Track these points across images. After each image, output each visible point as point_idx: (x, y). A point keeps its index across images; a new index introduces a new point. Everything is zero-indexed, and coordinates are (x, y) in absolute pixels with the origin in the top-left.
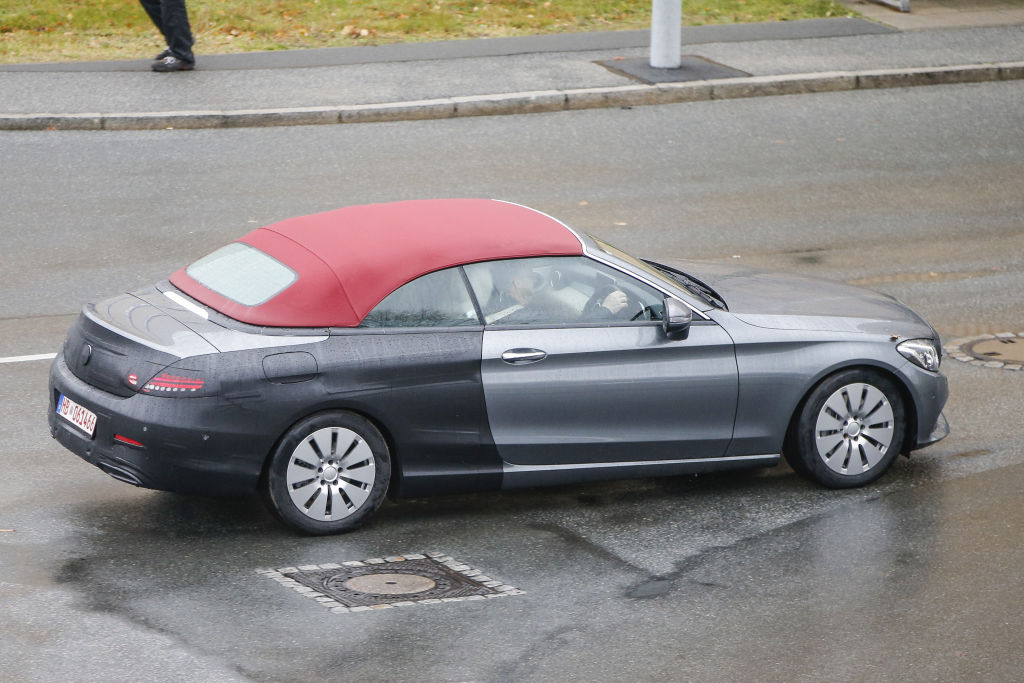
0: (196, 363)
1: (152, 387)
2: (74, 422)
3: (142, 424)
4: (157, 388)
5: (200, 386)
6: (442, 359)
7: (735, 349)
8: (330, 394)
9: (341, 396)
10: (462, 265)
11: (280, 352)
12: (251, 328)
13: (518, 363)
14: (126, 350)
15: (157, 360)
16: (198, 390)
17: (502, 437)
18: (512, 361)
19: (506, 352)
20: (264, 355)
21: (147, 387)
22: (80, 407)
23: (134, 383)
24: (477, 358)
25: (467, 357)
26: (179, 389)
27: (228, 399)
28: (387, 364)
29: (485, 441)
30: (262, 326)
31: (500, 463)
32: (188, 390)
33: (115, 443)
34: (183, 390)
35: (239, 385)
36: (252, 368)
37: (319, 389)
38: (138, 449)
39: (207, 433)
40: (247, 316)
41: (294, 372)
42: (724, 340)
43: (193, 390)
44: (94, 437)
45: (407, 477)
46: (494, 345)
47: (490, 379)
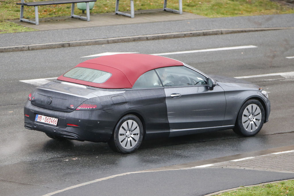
0: (93, 100)
1: (80, 108)
2: (46, 122)
3: (78, 119)
4: (82, 108)
5: (96, 107)
6: (156, 97)
7: (225, 93)
8: (130, 108)
9: (133, 109)
10: (155, 69)
11: (115, 96)
12: (104, 89)
13: (174, 98)
14: (67, 98)
15: (80, 100)
16: (95, 108)
17: (171, 121)
18: (173, 97)
19: (171, 94)
20: (111, 97)
21: (78, 108)
22: (47, 117)
23: (73, 107)
24: (164, 96)
25: (162, 96)
26: (90, 108)
27: (104, 110)
28: (143, 99)
29: (166, 122)
30: (107, 89)
31: (169, 129)
32: (93, 108)
33: (67, 126)
34: (91, 108)
35: (107, 106)
36: (109, 100)
37: (127, 107)
38: (77, 127)
39: (99, 121)
40: (101, 86)
41: (120, 102)
42: (222, 90)
43: (94, 108)
44: (57, 126)
45: (147, 134)
46: (168, 92)
47: (168, 103)
